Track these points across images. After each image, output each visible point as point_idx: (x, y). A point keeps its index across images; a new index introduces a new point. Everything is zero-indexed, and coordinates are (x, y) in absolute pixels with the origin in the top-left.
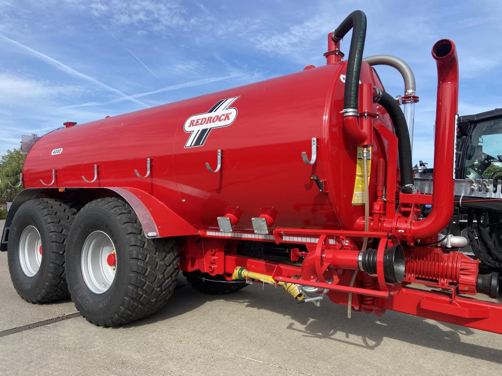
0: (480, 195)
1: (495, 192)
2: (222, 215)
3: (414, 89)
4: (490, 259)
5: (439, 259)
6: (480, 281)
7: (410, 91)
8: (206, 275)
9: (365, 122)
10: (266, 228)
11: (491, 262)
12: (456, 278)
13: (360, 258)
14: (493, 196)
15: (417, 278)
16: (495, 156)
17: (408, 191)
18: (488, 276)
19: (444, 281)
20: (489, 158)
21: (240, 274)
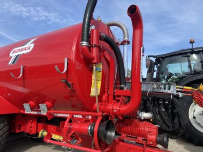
0: (158, 90)
1: (165, 89)
2: (26, 103)
3: (128, 37)
4: (164, 125)
5: (137, 126)
6: (158, 138)
7: (126, 38)
8: (28, 134)
9: (95, 50)
10: (46, 110)
11: (165, 127)
12: (146, 137)
13: (89, 128)
14: (164, 91)
15: (128, 136)
16: (173, 73)
17: (122, 89)
18: (162, 135)
19: (140, 139)
20: (171, 74)
21: (42, 134)
